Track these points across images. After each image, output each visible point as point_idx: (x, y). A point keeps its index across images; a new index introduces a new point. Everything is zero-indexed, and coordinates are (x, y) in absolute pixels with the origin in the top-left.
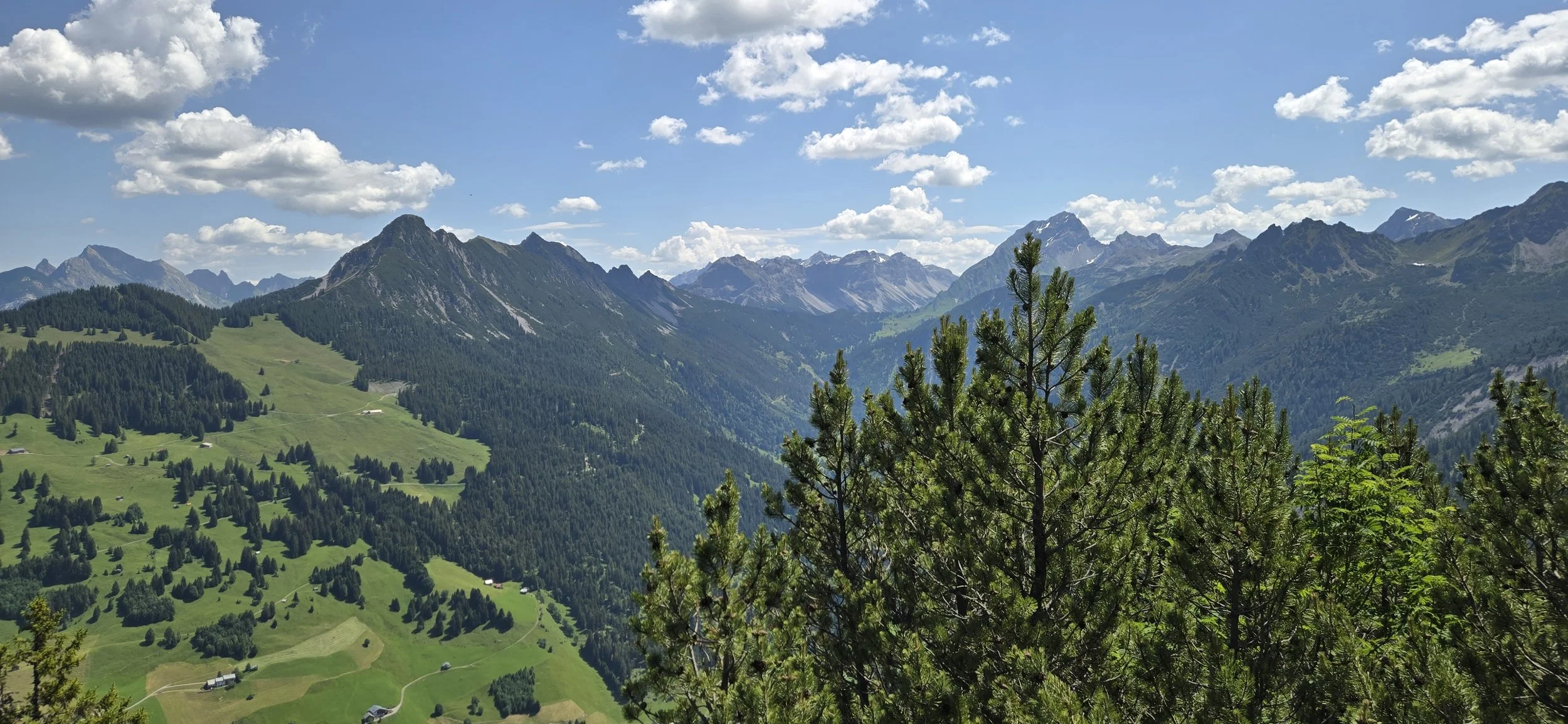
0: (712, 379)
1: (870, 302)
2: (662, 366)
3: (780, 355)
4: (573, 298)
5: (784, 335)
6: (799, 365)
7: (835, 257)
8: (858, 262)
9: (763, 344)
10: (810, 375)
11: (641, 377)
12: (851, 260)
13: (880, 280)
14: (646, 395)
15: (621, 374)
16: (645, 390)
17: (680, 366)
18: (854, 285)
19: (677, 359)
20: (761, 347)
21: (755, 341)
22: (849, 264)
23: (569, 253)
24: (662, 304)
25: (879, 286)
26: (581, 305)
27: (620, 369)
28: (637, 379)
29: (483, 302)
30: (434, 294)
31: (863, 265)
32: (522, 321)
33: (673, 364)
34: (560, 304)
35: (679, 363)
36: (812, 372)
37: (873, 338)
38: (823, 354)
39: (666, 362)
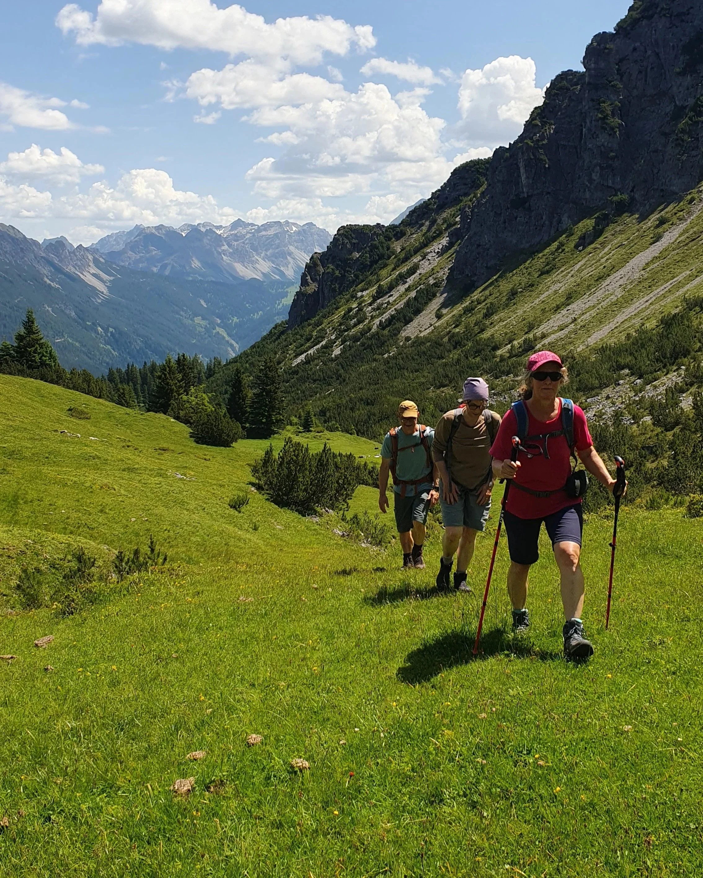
0: (139, 341)
1: (282, 269)
2: (96, 332)
3: (198, 320)
4: (20, 276)
5: (203, 302)
6: (214, 329)
7: (253, 225)
8: (271, 232)
9: (183, 310)
10: (224, 338)
11: (80, 342)
12: (265, 230)
13: (292, 248)
14: (85, 357)
15: (64, 341)
16: (84, 353)
17: (111, 332)
18: (268, 253)
19: (109, 326)
20: (181, 313)
21: (176, 308)
22: (264, 233)
23: (11, 233)
24: (94, 275)
25: (290, 254)
26: (26, 281)
27: (64, 337)
28: (77, 344)
31: (276, 235)
33: (106, 330)
34: (11, 282)
35: (111, 329)
36: (225, 335)
37: (279, 305)
38: (235, 319)
39: (99, 328)
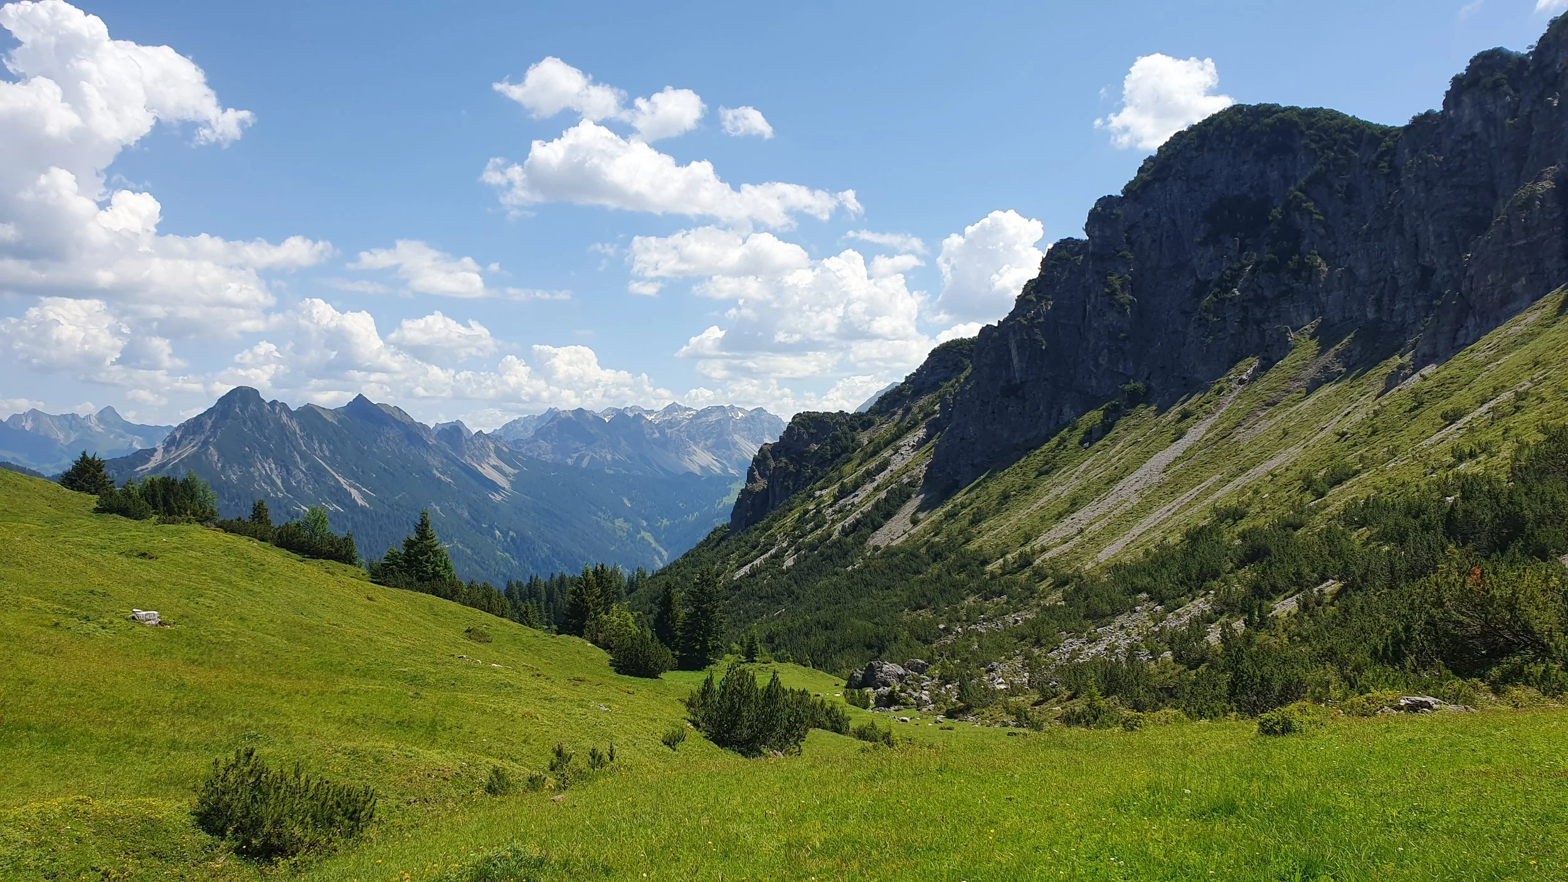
0: (545, 549)
1: (724, 461)
2: (493, 536)
3: (619, 522)
4: (403, 467)
5: (626, 501)
6: (639, 533)
7: (690, 409)
8: (713, 418)
9: (601, 510)
10: (650, 544)
11: (472, 549)
12: (705, 415)
13: (737, 437)
14: (478, 568)
15: (453, 547)
16: (476, 562)
17: (512, 537)
18: (708, 443)
19: (509, 529)
20: (600, 513)
21: (592, 507)
22: (704, 419)
23: (397, 416)
24: (494, 467)
25: (735, 444)
26: (411, 474)
27: (452, 542)
28: (469, 551)
29: (317, 474)
30: (270, 466)
31: (718, 422)
32: (354, 493)
33: (505, 534)
34: (391, 474)
35: (511, 533)
36: (652, 541)
37: (720, 505)
38: (665, 522)
39: (497, 532)
